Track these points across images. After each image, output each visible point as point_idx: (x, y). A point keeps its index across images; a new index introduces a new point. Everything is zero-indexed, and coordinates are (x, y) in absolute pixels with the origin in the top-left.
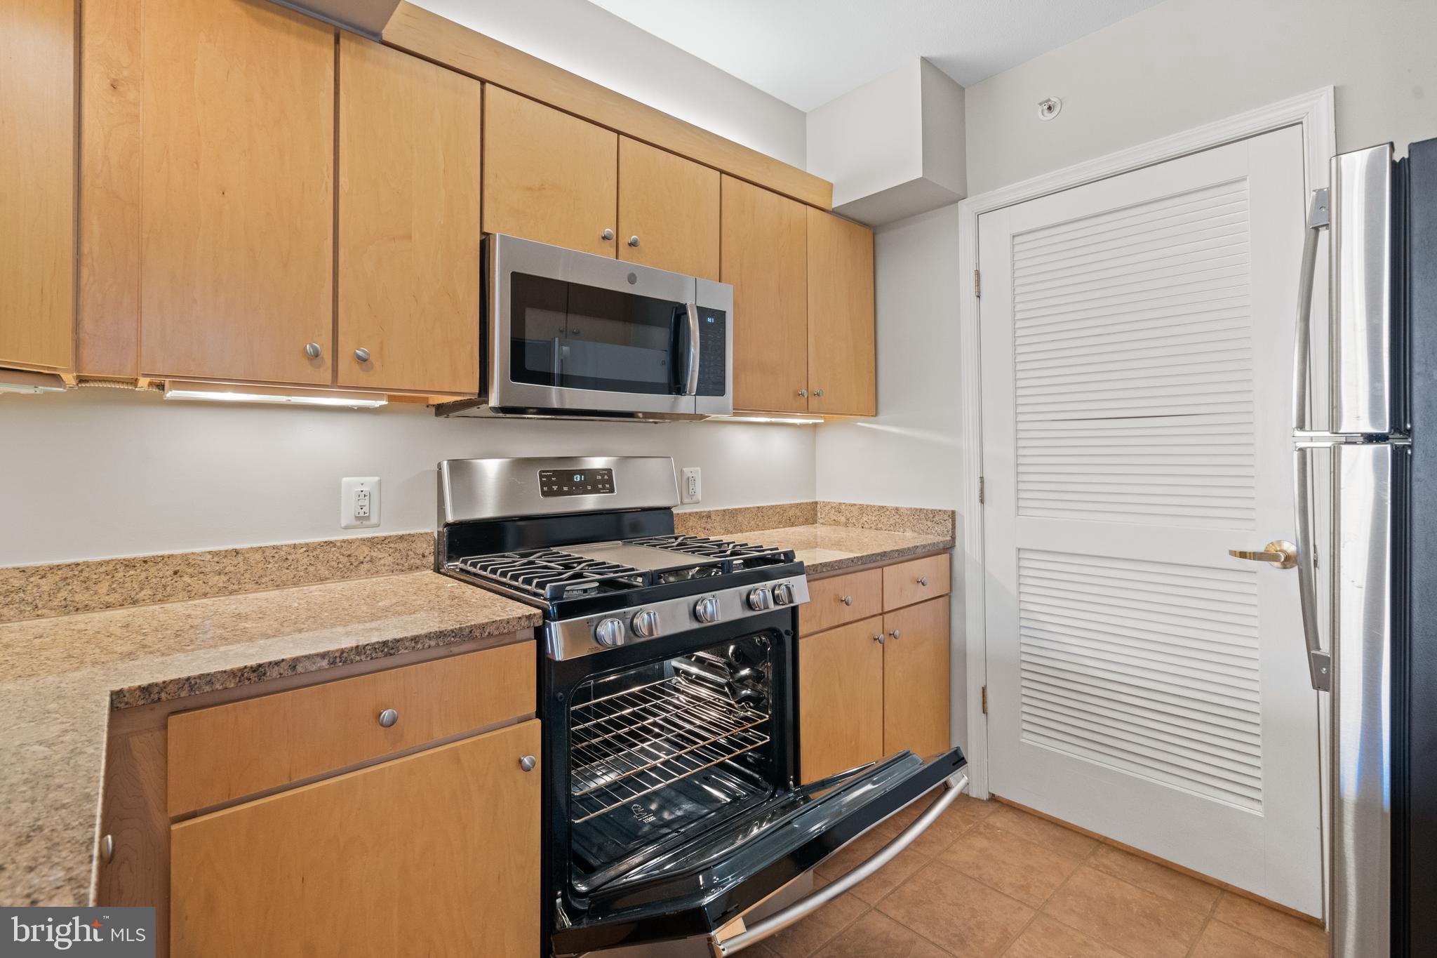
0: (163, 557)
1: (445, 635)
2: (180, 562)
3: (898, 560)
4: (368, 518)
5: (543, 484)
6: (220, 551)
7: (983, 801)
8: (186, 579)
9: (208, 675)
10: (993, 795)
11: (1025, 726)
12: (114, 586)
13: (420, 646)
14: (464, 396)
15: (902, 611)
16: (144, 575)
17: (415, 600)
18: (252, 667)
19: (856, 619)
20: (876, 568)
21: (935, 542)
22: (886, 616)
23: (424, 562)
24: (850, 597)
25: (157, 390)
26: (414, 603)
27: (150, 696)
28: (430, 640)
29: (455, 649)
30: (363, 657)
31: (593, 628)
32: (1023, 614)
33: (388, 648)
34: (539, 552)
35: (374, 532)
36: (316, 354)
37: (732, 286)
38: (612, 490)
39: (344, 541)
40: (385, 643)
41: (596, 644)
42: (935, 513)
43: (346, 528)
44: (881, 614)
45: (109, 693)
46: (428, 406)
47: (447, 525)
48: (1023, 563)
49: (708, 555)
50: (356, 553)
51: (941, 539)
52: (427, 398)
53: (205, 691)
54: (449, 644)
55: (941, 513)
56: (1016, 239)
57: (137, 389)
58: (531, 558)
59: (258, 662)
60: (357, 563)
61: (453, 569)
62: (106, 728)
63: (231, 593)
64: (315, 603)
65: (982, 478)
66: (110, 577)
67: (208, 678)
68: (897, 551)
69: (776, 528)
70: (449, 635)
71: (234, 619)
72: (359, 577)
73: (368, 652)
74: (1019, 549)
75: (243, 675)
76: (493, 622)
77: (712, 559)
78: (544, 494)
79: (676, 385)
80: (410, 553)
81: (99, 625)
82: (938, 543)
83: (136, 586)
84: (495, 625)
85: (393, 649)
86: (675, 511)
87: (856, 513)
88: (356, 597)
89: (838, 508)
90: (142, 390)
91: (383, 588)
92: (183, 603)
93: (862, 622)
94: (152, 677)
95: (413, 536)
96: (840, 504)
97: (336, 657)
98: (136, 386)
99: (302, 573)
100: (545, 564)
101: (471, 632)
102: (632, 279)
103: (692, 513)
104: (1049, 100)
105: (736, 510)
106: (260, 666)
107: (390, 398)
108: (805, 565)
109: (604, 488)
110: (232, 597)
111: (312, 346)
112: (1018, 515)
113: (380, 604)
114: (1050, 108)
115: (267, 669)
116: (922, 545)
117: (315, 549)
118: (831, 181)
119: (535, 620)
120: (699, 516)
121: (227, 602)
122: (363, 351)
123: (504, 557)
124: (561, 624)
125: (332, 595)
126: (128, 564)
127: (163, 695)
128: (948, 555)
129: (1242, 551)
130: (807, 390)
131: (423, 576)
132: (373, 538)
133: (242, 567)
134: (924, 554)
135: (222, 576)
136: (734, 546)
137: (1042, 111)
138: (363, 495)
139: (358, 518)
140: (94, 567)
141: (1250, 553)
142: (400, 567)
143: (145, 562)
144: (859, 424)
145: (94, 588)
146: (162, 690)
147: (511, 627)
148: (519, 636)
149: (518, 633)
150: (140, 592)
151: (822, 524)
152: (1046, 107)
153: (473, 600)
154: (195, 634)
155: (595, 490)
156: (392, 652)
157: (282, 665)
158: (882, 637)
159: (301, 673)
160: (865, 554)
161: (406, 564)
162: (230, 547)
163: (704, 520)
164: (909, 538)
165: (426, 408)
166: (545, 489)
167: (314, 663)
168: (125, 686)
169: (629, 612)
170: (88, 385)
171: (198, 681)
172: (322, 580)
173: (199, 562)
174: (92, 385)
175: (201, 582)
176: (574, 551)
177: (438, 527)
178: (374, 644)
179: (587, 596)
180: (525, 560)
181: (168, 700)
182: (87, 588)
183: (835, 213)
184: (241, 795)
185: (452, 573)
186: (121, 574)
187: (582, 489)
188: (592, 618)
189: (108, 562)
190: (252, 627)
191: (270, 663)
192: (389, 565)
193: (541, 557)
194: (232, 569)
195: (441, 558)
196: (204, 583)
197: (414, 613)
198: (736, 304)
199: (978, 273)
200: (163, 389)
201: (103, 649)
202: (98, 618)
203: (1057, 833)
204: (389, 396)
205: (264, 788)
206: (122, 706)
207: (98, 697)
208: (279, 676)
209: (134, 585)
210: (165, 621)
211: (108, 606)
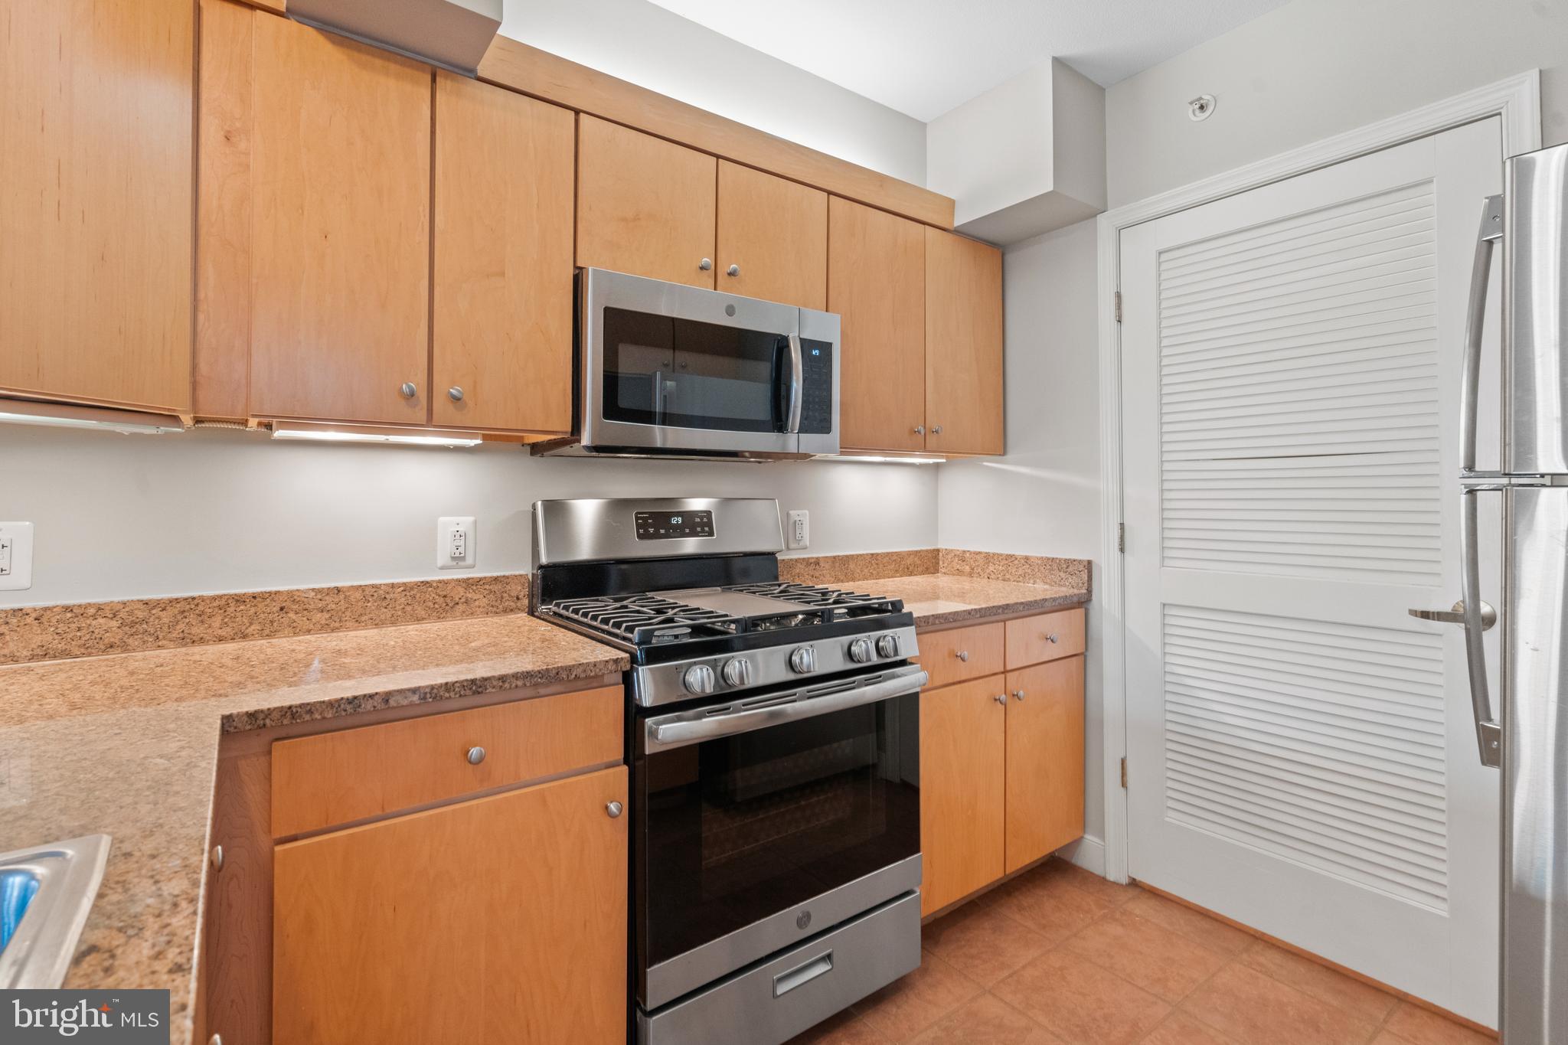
0: (270, 593)
1: (532, 675)
2: (286, 598)
3: (1023, 613)
4: (463, 559)
5: (639, 526)
6: (323, 589)
7: (1122, 885)
8: (292, 615)
9: (308, 704)
10: (1134, 880)
11: (1171, 803)
12: (226, 620)
13: (507, 685)
14: (556, 435)
15: (1028, 670)
16: (253, 610)
17: (506, 642)
18: (348, 699)
19: (973, 676)
20: (998, 621)
21: (1068, 594)
22: (1008, 675)
23: (519, 604)
24: (966, 652)
25: (266, 430)
26: (505, 645)
27: (256, 721)
28: (517, 680)
29: (542, 691)
30: (452, 694)
31: (682, 674)
32: (1169, 678)
33: (477, 687)
34: (634, 596)
35: (469, 573)
36: (412, 394)
37: (839, 316)
38: (711, 534)
39: (440, 582)
40: (473, 681)
41: (684, 691)
42: (1069, 562)
43: (442, 568)
44: (1003, 673)
45: (220, 717)
46: (523, 445)
47: (541, 567)
48: (1168, 620)
49: (809, 602)
50: (452, 594)
51: (1076, 591)
52: (522, 437)
53: (306, 719)
54: (536, 685)
55: (1075, 563)
56: (1162, 256)
57: (247, 429)
58: (625, 603)
59: (354, 694)
60: (453, 604)
61: (547, 612)
62: (217, 747)
63: (333, 631)
64: (411, 642)
65: (1122, 525)
66: (222, 611)
67: (309, 708)
68: (1022, 603)
69: (892, 577)
70: (536, 676)
71: (334, 655)
72: (454, 618)
73: (457, 689)
74: (1164, 605)
75: (339, 706)
76: (580, 664)
77: (812, 607)
78: (640, 536)
79: (778, 422)
80: (505, 595)
81: (212, 657)
82: (1071, 596)
83: (246, 621)
84: (581, 668)
85: (480, 687)
86: (779, 557)
87: (981, 562)
88: (450, 637)
89: (962, 557)
90: (252, 430)
91: (477, 630)
92: (288, 639)
93: (981, 681)
94: (258, 704)
95: (508, 577)
96: (964, 551)
97: (426, 693)
98: (246, 426)
99: (400, 613)
100: (638, 608)
101: (557, 674)
102: (730, 311)
103: (799, 559)
104: (1201, 98)
105: (847, 556)
106: (355, 698)
107: (485, 437)
108: (914, 616)
109: (703, 531)
110: (334, 634)
111: (409, 387)
112: (1163, 566)
113: (473, 644)
114: (1202, 107)
115: (362, 701)
116: (1051, 598)
117: (412, 589)
118: (953, 198)
119: (622, 664)
120: (807, 562)
121: (329, 639)
122: (457, 390)
123: (597, 600)
124: (649, 669)
125: (427, 635)
126: (239, 599)
127: (268, 721)
128: (1083, 609)
129: (1424, 610)
130: (925, 428)
131: (518, 618)
132: (468, 579)
133: (343, 605)
134: (1055, 608)
135: (325, 613)
136: (839, 595)
137: (1194, 111)
138: (460, 535)
139: (454, 558)
140: (208, 602)
141: (1433, 613)
142: (495, 609)
143: (254, 597)
144: (985, 464)
145: (209, 621)
146: (267, 717)
147: (598, 670)
148: (607, 679)
149: (605, 677)
150: (249, 626)
151: (945, 573)
152: (1198, 106)
153: (563, 643)
154: (299, 667)
155: (694, 533)
156: (480, 690)
157: (376, 698)
158: (1003, 697)
159: (394, 708)
160: (984, 606)
161: (501, 607)
162: (333, 585)
163: (812, 567)
164: (1038, 590)
165: (522, 448)
166: (641, 531)
167: (406, 698)
168: (235, 711)
169: (720, 659)
170: (203, 425)
171: (299, 710)
172: (419, 620)
173: (303, 599)
174: (207, 425)
175: (305, 619)
176: (668, 597)
177: (533, 569)
178: (463, 681)
179: (676, 642)
180: (618, 605)
181: (272, 726)
182: (202, 622)
183: (958, 232)
184: (337, 822)
185: (546, 617)
186: (232, 609)
187: (681, 532)
188: (681, 665)
189: (221, 597)
190: (351, 663)
191: (365, 696)
192: (484, 607)
193: (634, 602)
194: (334, 606)
195: (535, 601)
196: (308, 619)
197: (503, 654)
198: (844, 335)
199: (1119, 296)
200: (271, 429)
201: (215, 678)
202: (211, 651)
203: (1206, 925)
204: (483, 435)
205: (360, 817)
206: (232, 730)
207: (211, 720)
208: (372, 709)
209: (244, 620)
210: (272, 654)
211: (221, 639)
